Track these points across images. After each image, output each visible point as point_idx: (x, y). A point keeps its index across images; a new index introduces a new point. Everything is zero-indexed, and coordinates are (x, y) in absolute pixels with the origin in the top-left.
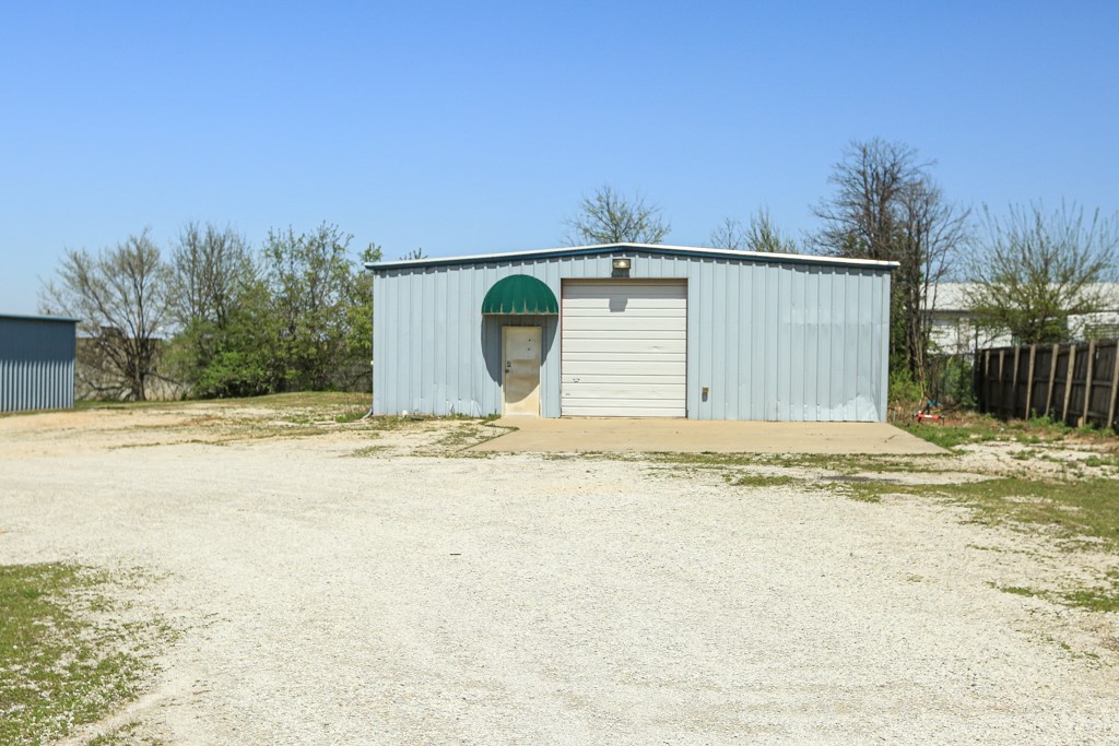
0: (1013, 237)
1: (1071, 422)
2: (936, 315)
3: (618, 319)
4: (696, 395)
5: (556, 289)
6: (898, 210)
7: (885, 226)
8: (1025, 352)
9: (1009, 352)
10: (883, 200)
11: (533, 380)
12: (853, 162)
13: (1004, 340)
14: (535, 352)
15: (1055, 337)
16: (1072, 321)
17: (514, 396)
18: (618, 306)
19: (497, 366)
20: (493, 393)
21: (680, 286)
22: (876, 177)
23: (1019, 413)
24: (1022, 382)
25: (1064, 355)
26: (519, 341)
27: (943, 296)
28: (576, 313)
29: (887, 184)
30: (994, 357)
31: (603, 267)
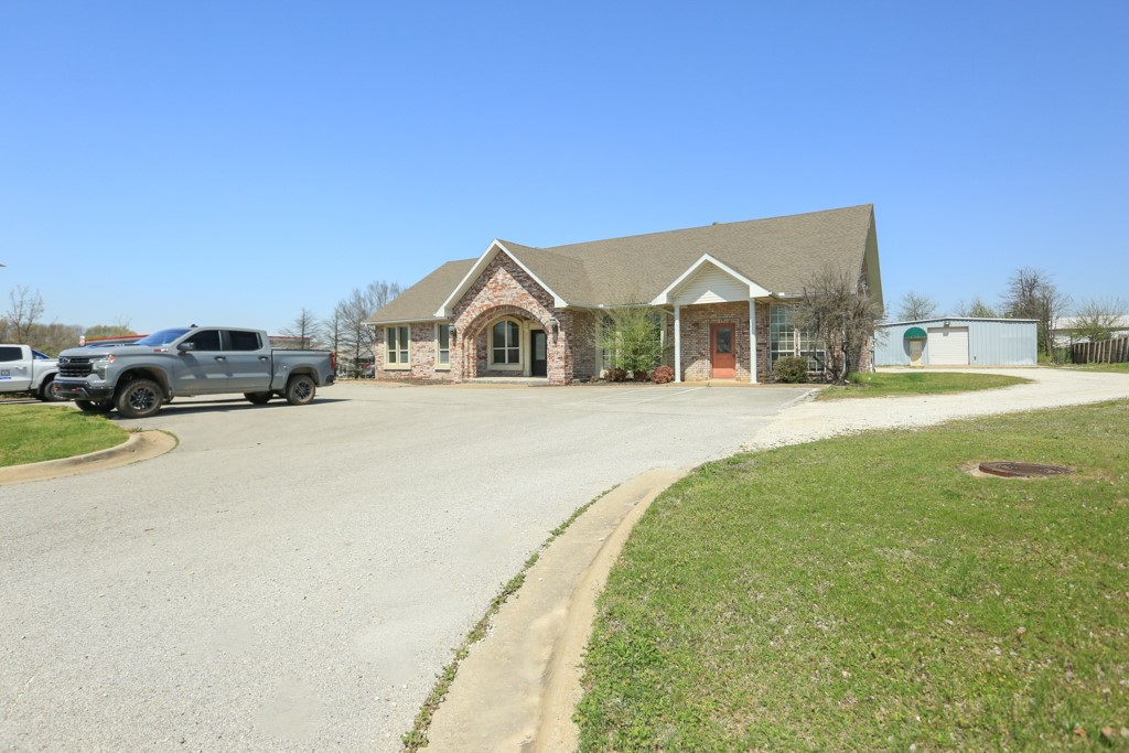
2: (1057, 331)
3: (946, 339)
4: (972, 358)
5: (926, 331)
6: (1037, 293)
7: (1031, 301)
8: (1093, 344)
9: (1087, 344)
10: (1030, 292)
11: (920, 355)
12: (1016, 276)
13: (1082, 341)
14: (919, 347)
17: (913, 360)
18: (945, 335)
19: (908, 352)
20: (907, 359)
21: (966, 328)
22: (1027, 281)
23: (1085, 362)
24: (1086, 353)
26: (915, 345)
27: (1058, 323)
28: (930, 336)
29: (1032, 285)
30: (1077, 345)
31: (941, 324)
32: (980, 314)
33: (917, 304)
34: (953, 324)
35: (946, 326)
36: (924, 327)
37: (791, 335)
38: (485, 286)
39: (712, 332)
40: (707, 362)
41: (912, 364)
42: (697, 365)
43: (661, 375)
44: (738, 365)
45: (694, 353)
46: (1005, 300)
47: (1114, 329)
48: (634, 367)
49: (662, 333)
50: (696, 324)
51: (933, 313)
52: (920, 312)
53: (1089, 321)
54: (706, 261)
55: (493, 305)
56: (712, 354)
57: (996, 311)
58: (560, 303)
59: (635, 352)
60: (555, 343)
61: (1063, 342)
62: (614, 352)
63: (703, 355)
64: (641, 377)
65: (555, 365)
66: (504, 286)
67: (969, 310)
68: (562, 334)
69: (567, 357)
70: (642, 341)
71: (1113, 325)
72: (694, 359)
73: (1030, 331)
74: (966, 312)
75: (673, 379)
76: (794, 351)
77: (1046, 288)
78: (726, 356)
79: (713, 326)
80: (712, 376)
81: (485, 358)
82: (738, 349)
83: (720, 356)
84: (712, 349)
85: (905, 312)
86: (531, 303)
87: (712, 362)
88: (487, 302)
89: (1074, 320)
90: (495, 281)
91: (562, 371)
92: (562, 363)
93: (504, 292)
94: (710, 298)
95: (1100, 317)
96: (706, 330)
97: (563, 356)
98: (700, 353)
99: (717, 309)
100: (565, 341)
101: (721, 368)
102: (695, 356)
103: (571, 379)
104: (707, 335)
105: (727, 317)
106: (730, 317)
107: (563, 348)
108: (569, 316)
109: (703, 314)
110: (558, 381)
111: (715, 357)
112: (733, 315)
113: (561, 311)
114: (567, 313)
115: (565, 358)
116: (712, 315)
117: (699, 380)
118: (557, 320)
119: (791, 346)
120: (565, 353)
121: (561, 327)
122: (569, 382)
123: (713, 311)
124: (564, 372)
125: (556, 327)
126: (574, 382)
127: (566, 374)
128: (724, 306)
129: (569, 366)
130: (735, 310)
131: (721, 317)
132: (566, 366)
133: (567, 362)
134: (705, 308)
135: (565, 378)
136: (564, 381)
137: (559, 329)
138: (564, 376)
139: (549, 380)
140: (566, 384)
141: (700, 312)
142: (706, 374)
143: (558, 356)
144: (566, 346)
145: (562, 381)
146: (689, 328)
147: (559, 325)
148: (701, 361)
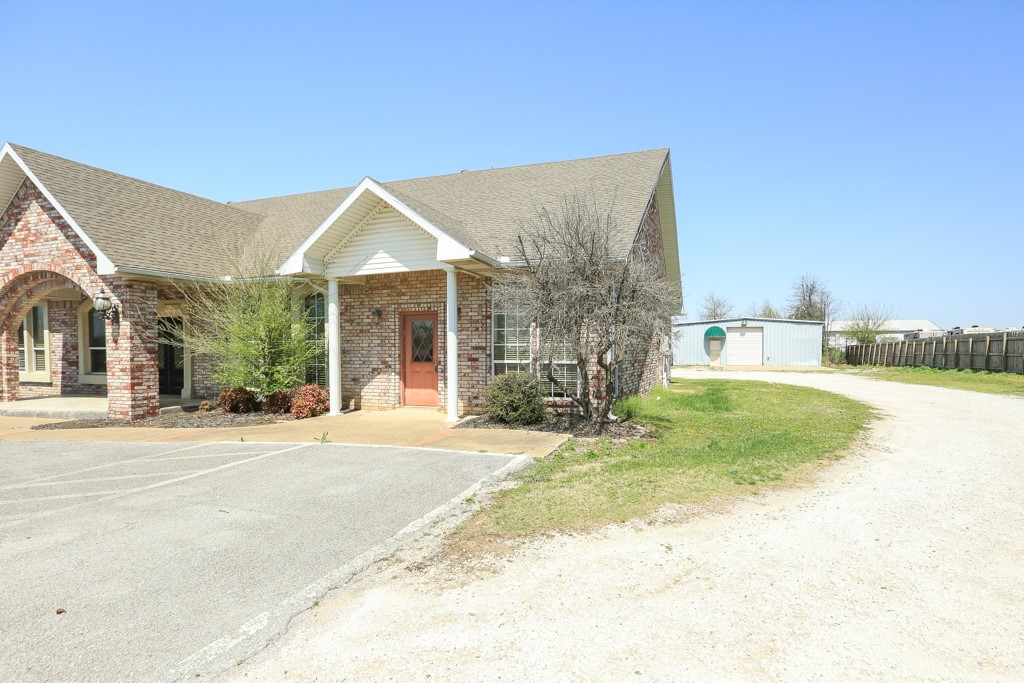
0: (858, 312)
1: (875, 365)
3: (743, 338)
4: (765, 359)
5: (725, 330)
6: (816, 298)
7: (811, 305)
8: (862, 347)
9: (857, 347)
10: (810, 296)
11: (719, 355)
12: (799, 282)
13: (855, 343)
14: (719, 347)
15: (871, 342)
16: (877, 337)
17: (712, 360)
18: (743, 335)
19: (708, 352)
20: (707, 359)
21: (761, 329)
22: (807, 287)
23: (860, 364)
24: (861, 355)
25: (873, 347)
26: (714, 345)
27: (836, 325)
28: (729, 336)
29: (811, 290)
30: (852, 348)
31: (739, 324)
32: (769, 316)
33: (717, 305)
34: (750, 324)
35: (744, 326)
36: (723, 326)
37: (525, 333)
38: (10, 235)
39: (403, 327)
40: (395, 378)
41: (712, 364)
42: (380, 382)
46: (788, 303)
47: (878, 333)
48: (269, 385)
50: (379, 313)
51: (730, 313)
52: (719, 312)
53: (861, 324)
54: (367, 192)
55: (22, 272)
56: (403, 364)
57: (782, 314)
58: (105, 266)
60: (116, 341)
61: (840, 343)
63: (388, 367)
64: (280, 404)
65: (116, 383)
66: (38, 235)
67: (760, 312)
68: (125, 326)
69: (136, 369)
71: (881, 329)
72: (374, 372)
73: (814, 333)
74: (758, 314)
75: (327, 410)
76: (530, 362)
77: (823, 293)
79: (404, 317)
80: (402, 401)
81: (75, 363)
83: (418, 366)
84: (403, 356)
85: (706, 312)
86: (78, 268)
87: (404, 378)
88: (14, 265)
89: (850, 323)
90: (26, 227)
91: (127, 394)
92: (127, 380)
93: (39, 247)
94: (382, 263)
95: (870, 322)
96: (393, 323)
97: (127, 365)
98: (384, 362)
99: (409, 285)
100: (132, 338)
101: (419, 387)
102: (376, 366)
103: (154, 408)
104: (395, 332)
105: (425, 301)
106: (430, 300)
107: (128, 352)
108: (144, 292)
109: (389, 295)
110: (122, 413)
111: (408, 369)
112: (434, 296)
113: (124, 283)
114: (136, 287)
115: (132, 371)
116: (402, 298)
117: (382, 409)
118: (115, 300)
119: (524, 353)
120: (132, 360)
121: (123, 313)
122: (148, 413)
123: (403, 290)
124: (130, 395)
125: (116, 313)
126: (164, 413)
127: (134, 400)
128: (422, 282)
129: (147, 384)
130: (438, 289)
131: (415, 301)
132: (133, 386)
133: (138, 378)
134: (393, 284)
135: (133, 407)
136: (130, 413)
137: (121, 316)
138: (130, 403)
139: (107, 410)
140: (136, 417)
141: (384, 291)
142: (393, 400)
143: (121, 367)
144: (134, 348)
145: (127, 413)
146: (368, 318)
147: (120, 309)
148: (386, 376)
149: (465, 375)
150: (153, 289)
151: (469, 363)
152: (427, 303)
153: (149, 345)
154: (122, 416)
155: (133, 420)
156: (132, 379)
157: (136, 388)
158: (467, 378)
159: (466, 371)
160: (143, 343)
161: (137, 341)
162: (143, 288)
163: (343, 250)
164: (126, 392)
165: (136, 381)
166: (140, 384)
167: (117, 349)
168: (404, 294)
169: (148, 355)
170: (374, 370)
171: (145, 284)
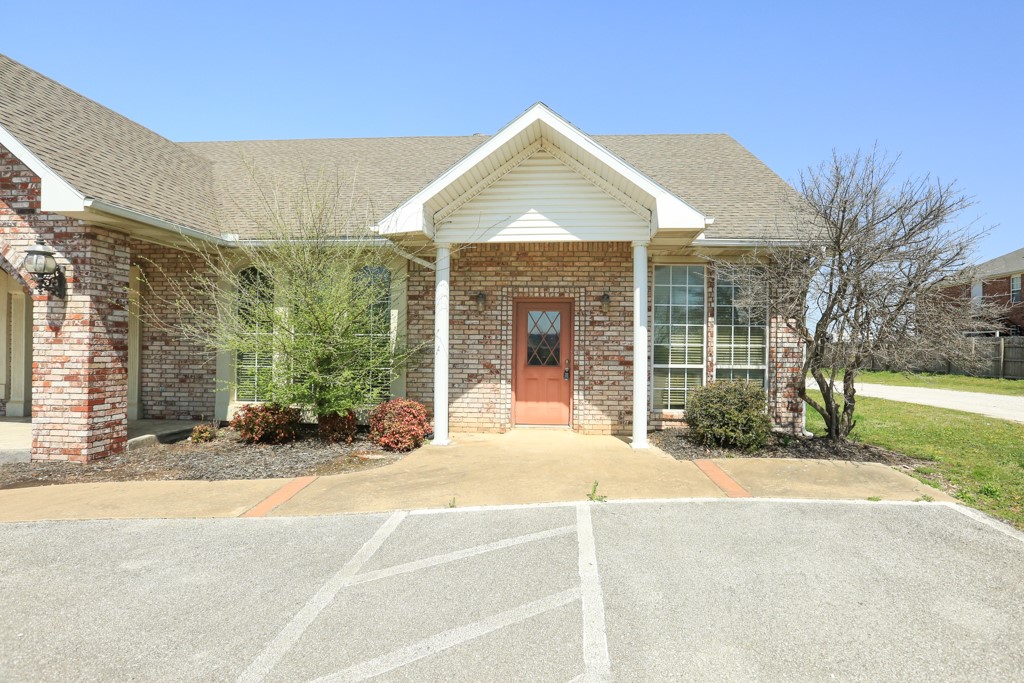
37: (697, 331)
39: (516, 318)
40: (505, 387)
42: (480, 393)
43: (397, 426)
44: (578, 397)
45: (474, 366)
48: (321, 403)
49: (394, 313)
54: (538, 122)
56: (515, 367)
59: (325, 364)
60: (56, 329)
62: (266, 359)
63: (495, 372)
64: (338, 428)
65: (54, 399)
68: (79, 303)
69: (97, 376)
70: (344, 334)
72: (473, 379)
75: (429, 435)
76: (703, 366)
78: (550, 372)
79: (517, 305)
80: (515, 421)
82: (580, 359)
83: (536, 372)
84: (515, 356)
87: (515, 389)
91: (80, 419)
92: (81, 395)
94: (532, 227)
96: (504, 312)
97: (83, 369)
98: (488, 366)
99: (531, 263)
100: (92, 324)
101: (538, 400)
102: (475, 372)
103: (120, 440)
104: (508, 325)
105: (556, 284)
106: (562, 283)
107: (84, 347)
108: (112, 247)
109: (497, 274)
110: (64, 452)
111: (521, 376)
112: (569, 279)
113: (81, 230)
114: (101, 238)
115: (91, 379)
116: (519, 278)
117: (484, 430)
118: (60, 259)
119: (697, 355)
120: (91, 361)
121: (75, 280)
122: (111, 448)
123: (521, 269)
124: (85, 421)
125: (61, 279)
126: (134, 446)
127: (92, 428)
128: (550, 259)
129: (111, 400)
130: (576, 269)
131: (540, 284)
132: (91, 403)
133: (98, 391)
134: (504, 259)
135: (90, 440)
136: (84, 452)
137: (70, 285)
138: (85, 434)
139: (30, 447)
140: (94, 458)
141: (490, 269)
142: (502, 418)
143: (67, 372)
144: (95, 340)
145: (77, 452)
146: (463, 303)
147: (69, 274)
148: (490, 385)
149: (614, 384)
150: (125, 244)
151: (621, 368)
152: (559, 287)
153: (116, 336)
154: (64, 458)
155: (89, 462)
156: (90, 393)
157: (96, 408)
158: (617, 388)
159: (616, 378)
160: (109, 332)
161: (100, 329)
162: (111, 241)
163: (468, 205)
164: (78, 414)
165: (95, 396)
166: (101, 402)
167: (58, 341)
168: (521, 274)
169: (114, 353)
170: (471, 376)
171: (114, 235)
